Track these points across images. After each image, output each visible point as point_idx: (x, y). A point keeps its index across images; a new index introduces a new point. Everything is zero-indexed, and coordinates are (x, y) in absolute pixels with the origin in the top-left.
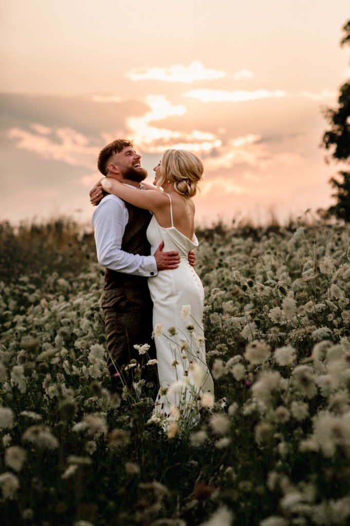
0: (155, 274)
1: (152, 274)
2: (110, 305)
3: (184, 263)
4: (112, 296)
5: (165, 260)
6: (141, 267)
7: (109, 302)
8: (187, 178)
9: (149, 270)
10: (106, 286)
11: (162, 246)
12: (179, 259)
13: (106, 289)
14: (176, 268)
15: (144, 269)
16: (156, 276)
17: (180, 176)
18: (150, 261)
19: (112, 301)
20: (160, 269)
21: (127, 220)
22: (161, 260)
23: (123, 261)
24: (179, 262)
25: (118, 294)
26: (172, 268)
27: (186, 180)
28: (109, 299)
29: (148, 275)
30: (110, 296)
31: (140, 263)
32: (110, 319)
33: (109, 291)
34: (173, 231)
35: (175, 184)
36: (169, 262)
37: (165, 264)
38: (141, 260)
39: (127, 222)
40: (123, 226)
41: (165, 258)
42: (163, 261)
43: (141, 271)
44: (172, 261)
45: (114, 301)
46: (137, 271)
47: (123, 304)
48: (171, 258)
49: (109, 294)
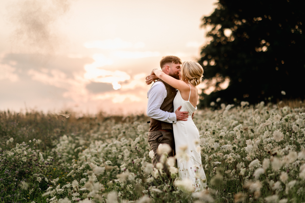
0: (175, 122)
1: (173, 122)
2: (154, 140)
3: (190, 118)
4: (155, 135)
5: (182, 116)
6: (168, 118)
7: (153, 138)
8: (194, 78)
9: (172, 120)
10: (151, 130)
11: (180, 108)
12: (188, 116)
13: (151, 131)
14: (186, 120)
15: (170, 119)
16: (175, 123)
17: (191, 77)
18: (173, 115)
19: (155, 137)
20: (178, 120)
21: (166, 95)
22: (179, 116)
23: (160, 115)
24: (187, 118)
25: (158, 134)
26: (184, 120)
27: (194, 79)
28: (153, 137)
29: (171, 122)
30: (154, 134)
31: (168, 116)
32: (154, 147)
33: (153, 132)
34: (188, 103)
35: (189, 81)
36: (183, 117)
37: (181, 118)
38: (169, 115)
39: (166, 97)
40: (163, 99)
41: (182, 115)
42: (180, 116)
43: (168, 120)
44: (185, 117)
45: (156, 137)
46: (166, 120)
47: (161, 138)
48: (184, 115)
49: (153, 134)
